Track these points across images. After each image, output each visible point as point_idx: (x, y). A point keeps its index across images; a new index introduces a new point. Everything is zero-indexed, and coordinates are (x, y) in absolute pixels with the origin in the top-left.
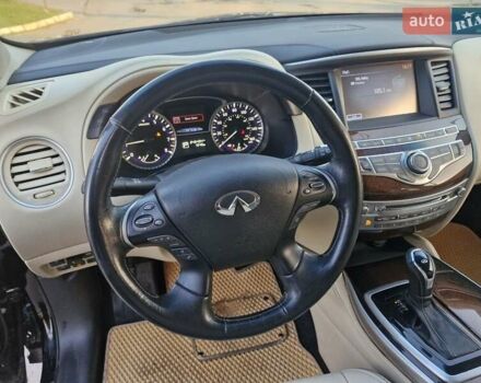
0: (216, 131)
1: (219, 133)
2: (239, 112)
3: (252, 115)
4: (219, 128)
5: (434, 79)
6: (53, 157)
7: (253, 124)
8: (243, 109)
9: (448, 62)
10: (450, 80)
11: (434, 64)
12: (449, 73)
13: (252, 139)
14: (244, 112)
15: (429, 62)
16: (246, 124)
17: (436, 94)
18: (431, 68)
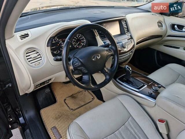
0: (73, 42)
1: (74, 43)
2: (78, 37)
3: (82, 37)
4: (74, 41)
5: (124, 25)
6: (36, 53)
7: (83, 40)
8: (80, 35)
9: (125, 21)
10: (127, 25)
11: (123, 21)
12: (126, 23)
13: (83, 44)
14: (80, 37)
15: (122, 21)
16: (81, 40)
17: (125, 29)
18: (122, 22)
